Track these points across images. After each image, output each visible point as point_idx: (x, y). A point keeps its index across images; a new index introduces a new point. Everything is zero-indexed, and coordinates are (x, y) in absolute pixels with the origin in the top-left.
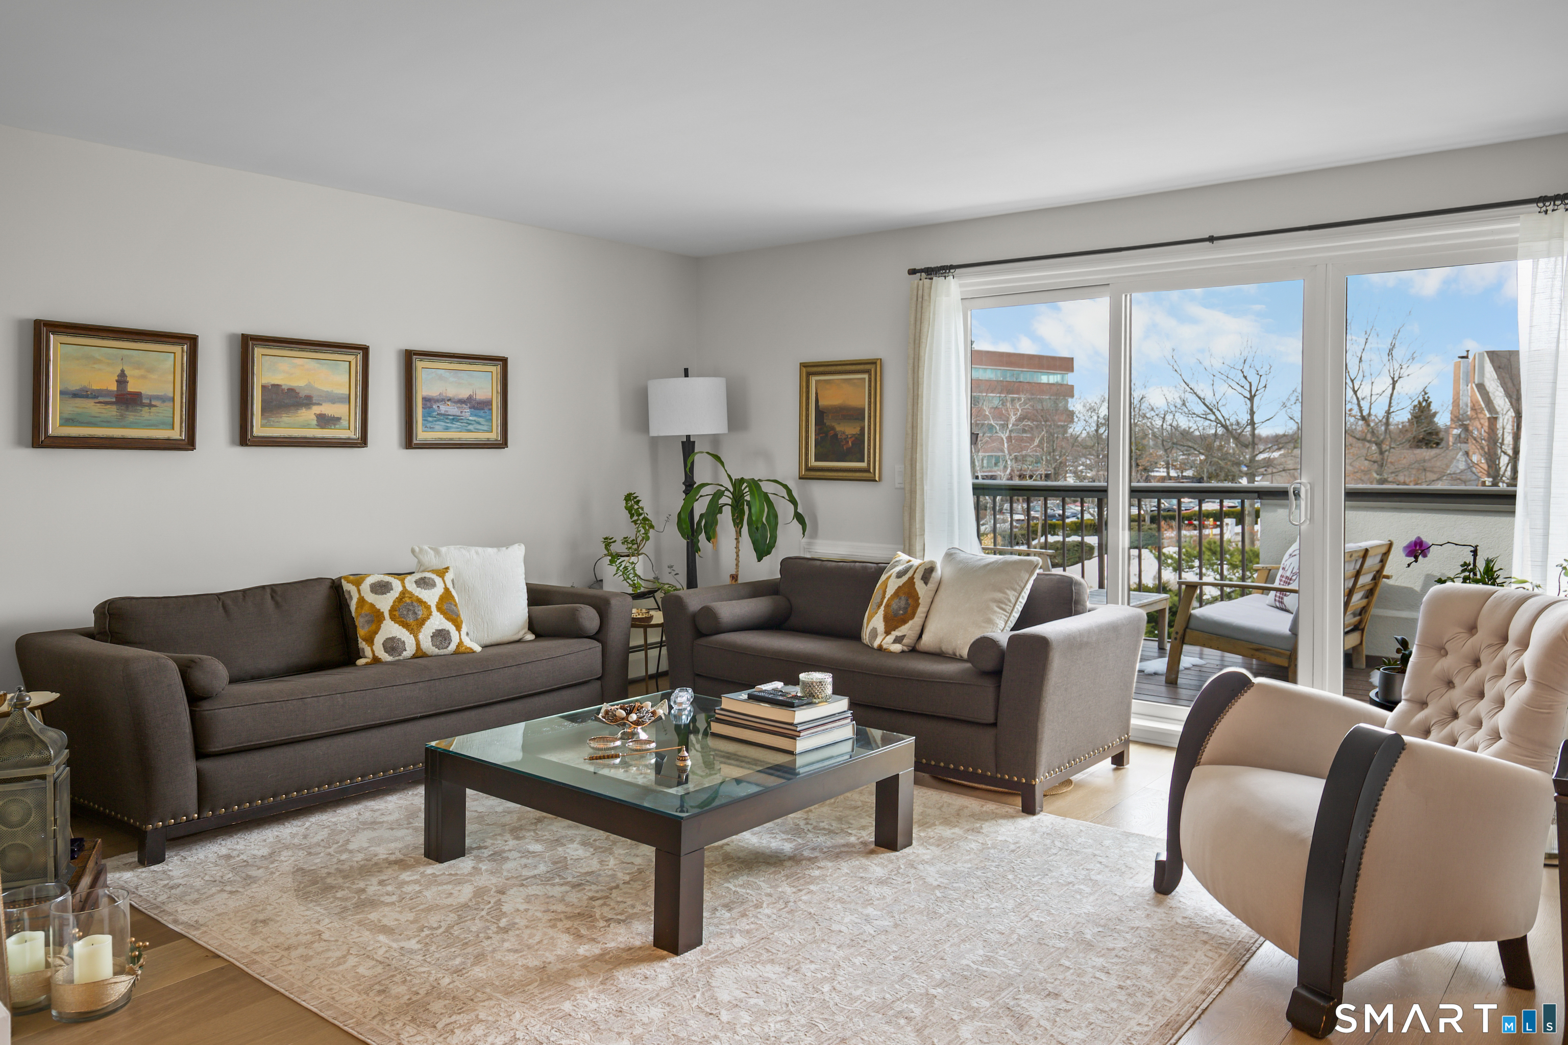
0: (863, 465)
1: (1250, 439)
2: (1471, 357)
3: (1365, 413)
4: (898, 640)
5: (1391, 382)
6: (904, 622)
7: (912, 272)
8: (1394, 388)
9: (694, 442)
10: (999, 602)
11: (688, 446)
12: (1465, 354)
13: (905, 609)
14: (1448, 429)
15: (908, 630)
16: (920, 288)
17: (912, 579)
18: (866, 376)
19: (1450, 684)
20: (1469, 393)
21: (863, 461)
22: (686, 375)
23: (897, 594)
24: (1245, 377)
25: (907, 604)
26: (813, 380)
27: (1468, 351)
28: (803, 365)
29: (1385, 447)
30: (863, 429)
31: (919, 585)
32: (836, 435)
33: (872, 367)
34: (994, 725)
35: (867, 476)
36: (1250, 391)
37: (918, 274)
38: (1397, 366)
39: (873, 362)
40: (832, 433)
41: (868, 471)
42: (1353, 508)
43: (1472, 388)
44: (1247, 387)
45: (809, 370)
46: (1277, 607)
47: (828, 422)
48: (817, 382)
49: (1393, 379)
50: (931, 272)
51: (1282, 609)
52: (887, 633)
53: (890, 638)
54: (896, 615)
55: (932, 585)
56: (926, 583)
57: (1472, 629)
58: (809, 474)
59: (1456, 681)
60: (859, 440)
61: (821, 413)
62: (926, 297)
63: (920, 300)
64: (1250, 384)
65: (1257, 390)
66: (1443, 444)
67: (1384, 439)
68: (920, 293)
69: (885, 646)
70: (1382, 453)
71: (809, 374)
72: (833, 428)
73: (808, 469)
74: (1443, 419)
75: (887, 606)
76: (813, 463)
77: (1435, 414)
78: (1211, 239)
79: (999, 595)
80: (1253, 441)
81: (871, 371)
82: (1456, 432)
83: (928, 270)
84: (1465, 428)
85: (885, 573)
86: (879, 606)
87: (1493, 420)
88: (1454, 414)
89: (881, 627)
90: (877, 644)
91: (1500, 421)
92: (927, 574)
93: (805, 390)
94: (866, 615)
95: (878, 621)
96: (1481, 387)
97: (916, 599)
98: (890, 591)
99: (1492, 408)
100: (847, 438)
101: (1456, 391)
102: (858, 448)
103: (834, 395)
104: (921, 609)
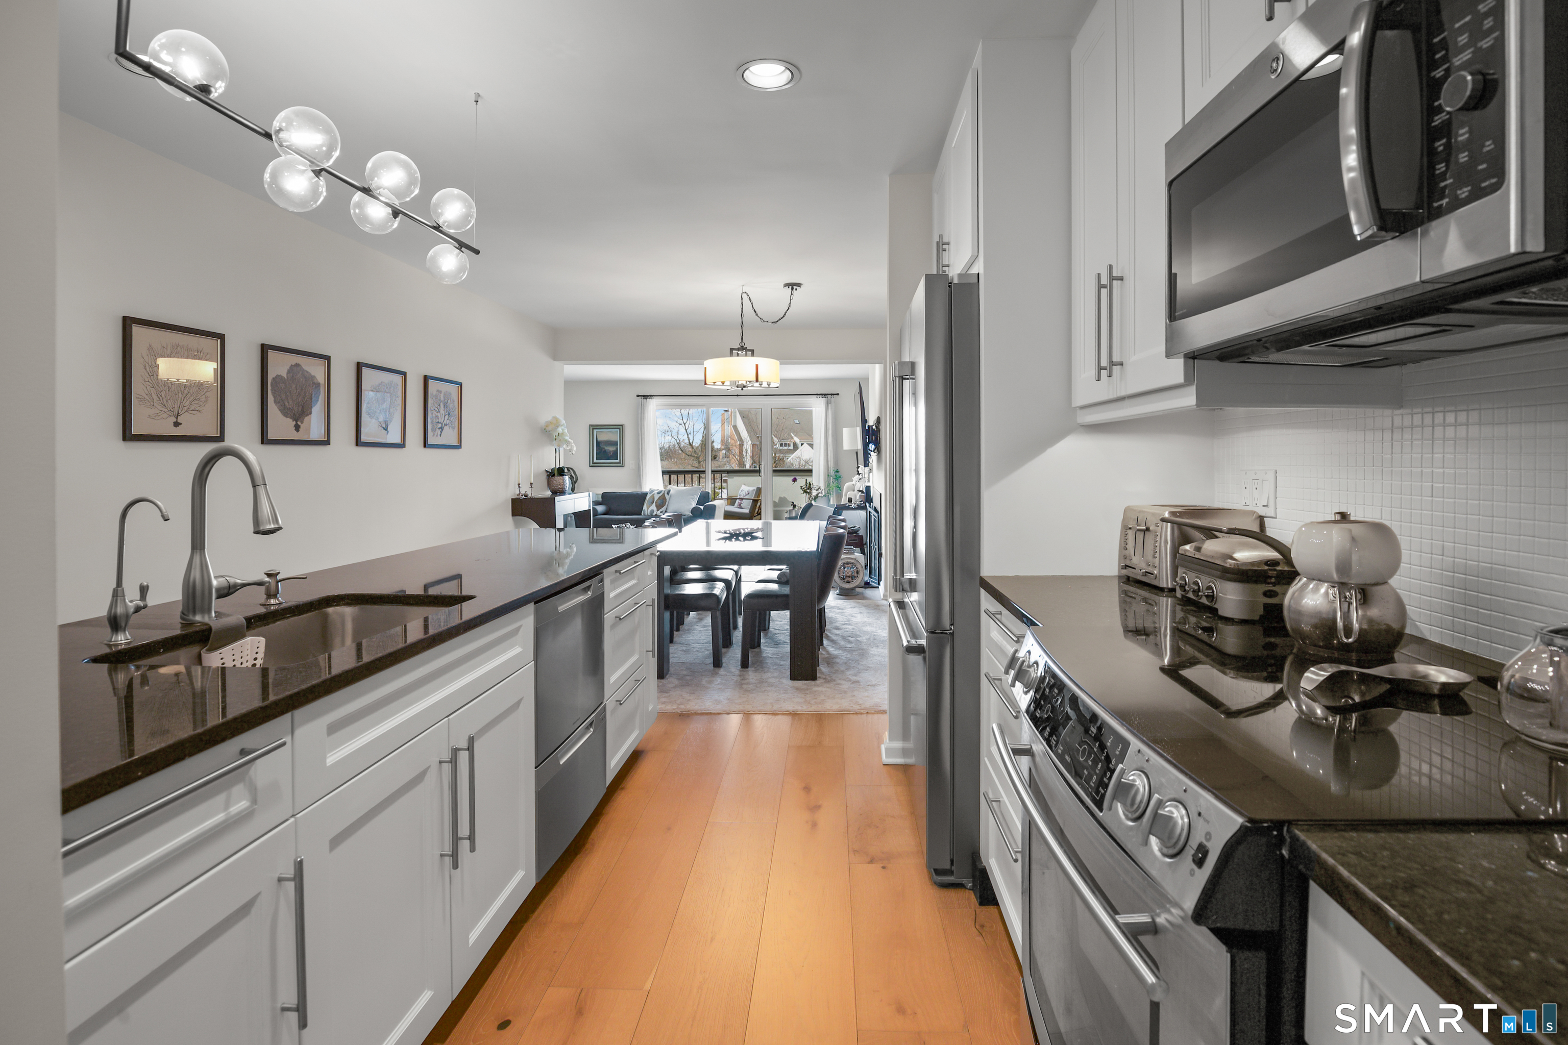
0: (618, 461)
3: (691, 442)
4: (661, 512)
7: (638, 396)
12: (728, 410)
13: (663, 503)
15: (663, 509)
16: (643, 402)
17: (664, 494)
18: (618, 430)
20: (729, 430)
23: (659, 498)
25: (663, 500)
26: (595, 431)
28: (591, 426)
30: (617, 449)
31: (666, 495)
32: (605, 451)
33: (621, 427)
35: (621, 465)
37: (640, 397)
39: (622, 426)
42: (775, 476)
43: (731, 428)
45: (593, 427)
46: (738, 508)
47: (602, 446)
50: (646, 397)
51: (740, 508)
52: (658, 510)
53: (659, 512)
54: (660, 505)
55: (670, 495)
56: (668, 495)
60: (615, 453)
61: (598, 443)
62: (644, 405)
63: (641, 406)
71: (593, 429)
72: (604, 449)
73: (593, 463)
75: (656, 502)
76: (595, 460)
77: (714, 443)
78: (737, 395)
79: (692, 497)
81: (619, 429)
82: (724, 452)
83: (644, 396)
84: (728, 450)
85: (650, 493)
86: (653, 503)
87: (741, 445)
88: (723, 442)
89: (655, 509)
90: (654, 514)
91: (745, 446)
92: (668, 493)
93: (591, 435)
94: (645, 507)
95: (654, 507)
96: (735, 427)
97: (666, 499)
98: (656, 498)
99: (741, 439)
100: (610, 452)
101: (723, 430)
102: (615, 456)
103: (604, 436)
104: (667, 503)
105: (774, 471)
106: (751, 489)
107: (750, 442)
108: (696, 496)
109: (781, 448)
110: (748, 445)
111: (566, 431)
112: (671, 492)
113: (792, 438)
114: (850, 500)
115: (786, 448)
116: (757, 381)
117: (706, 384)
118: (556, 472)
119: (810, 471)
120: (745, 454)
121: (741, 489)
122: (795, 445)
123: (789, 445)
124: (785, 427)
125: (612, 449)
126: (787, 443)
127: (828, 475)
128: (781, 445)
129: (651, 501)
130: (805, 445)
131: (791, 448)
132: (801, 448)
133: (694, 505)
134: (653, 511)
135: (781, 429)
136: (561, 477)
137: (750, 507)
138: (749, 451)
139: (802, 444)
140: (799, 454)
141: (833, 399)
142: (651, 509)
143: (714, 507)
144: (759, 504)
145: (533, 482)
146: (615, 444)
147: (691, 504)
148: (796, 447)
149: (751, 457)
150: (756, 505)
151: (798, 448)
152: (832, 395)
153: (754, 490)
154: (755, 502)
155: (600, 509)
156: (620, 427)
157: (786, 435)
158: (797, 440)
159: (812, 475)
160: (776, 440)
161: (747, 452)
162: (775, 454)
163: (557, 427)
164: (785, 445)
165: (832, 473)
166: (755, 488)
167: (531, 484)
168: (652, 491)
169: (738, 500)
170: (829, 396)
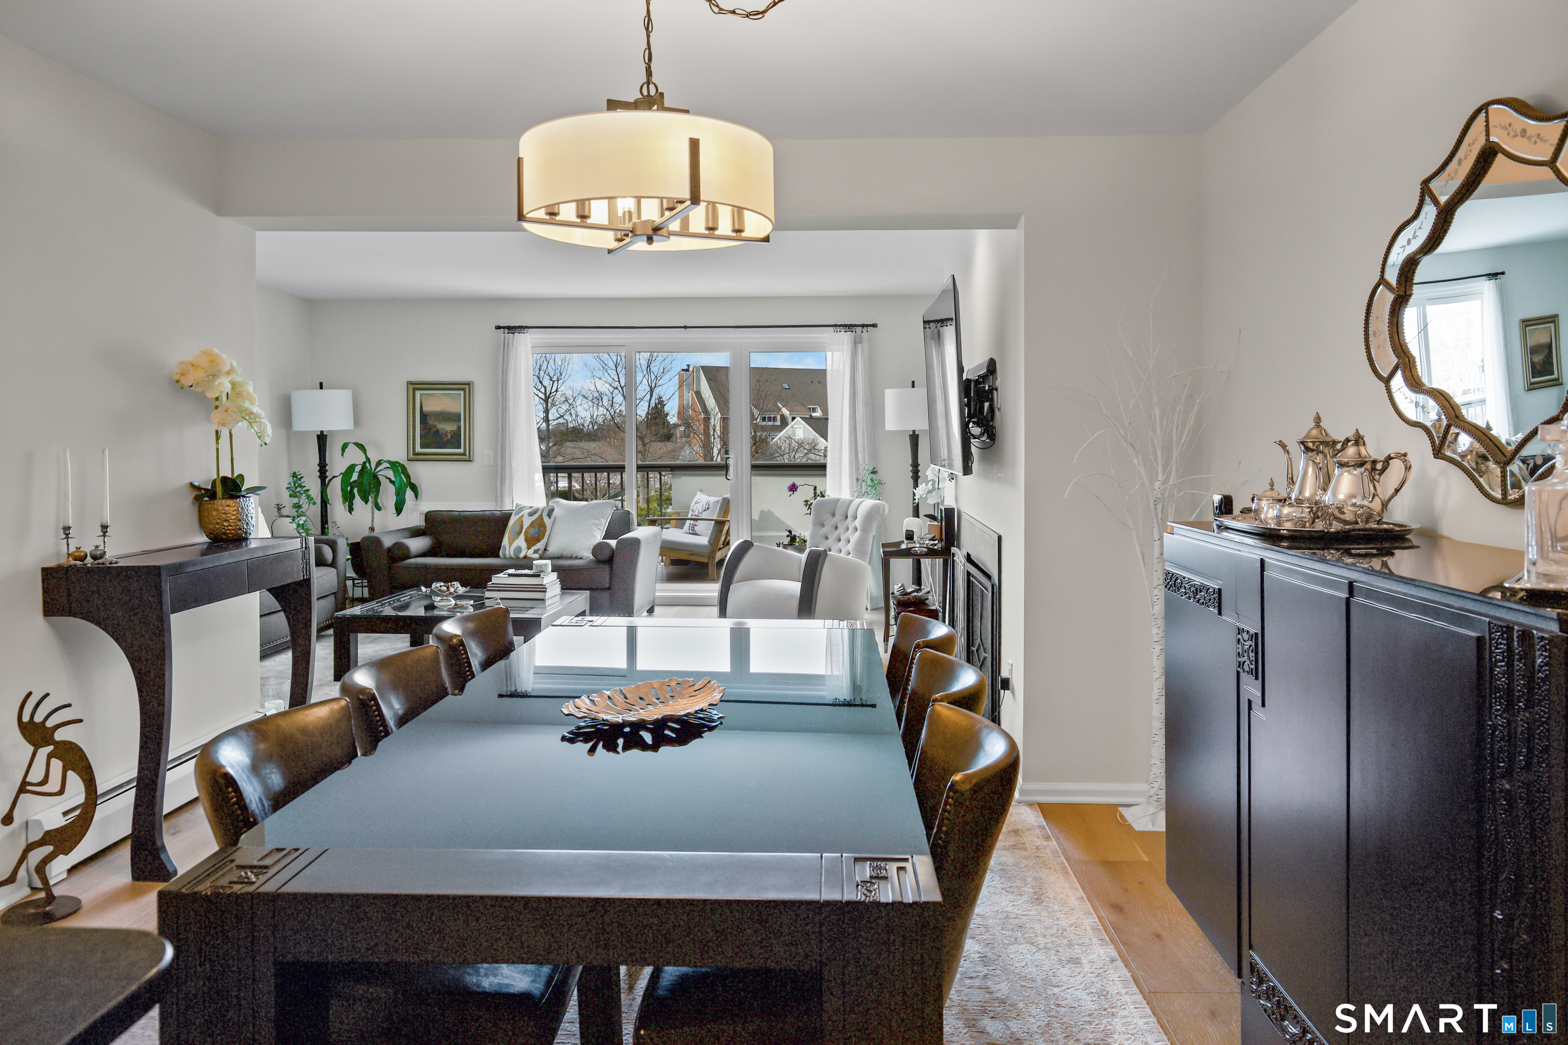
0: (461, 451)
1: (546, 433)
2: (691, 369)
4: (536, 552)
5: (649, 389)
6: (538, 541)
7: (498, 328)
8: (651, 395)
9: (326, 435)
10: (596, 525)
11: (322, 439)
12: (686, 367)
13: (539, 534)
14: (676, 426)
15: (540, 545)
16: (507, 339)
17: (541, 516)
18: (462, 392)
19: (827, 538)
20: (689, 396)
21: (460, 448)
22: (321, 387)
23: (532, 524)
24: (541, 382)
25: (540, 530)
26: (418, 393)
27: (688, 366)
28: (410, 383)
29: (647, 441)
30: (459, 427)
31: (546, 519)
32: (437, 431)
33: (467, 387)
34: (609, 588)
35: (467, 458)
36: (545, 394)
37: (502, 330)
38: (653, 377)
39: (468, 384)
40: (434, 429)
41: (464, 454)
43: (692, 394)
44: (543, 390)
45: (414, 387)
46: (690, 533)
47: (431, 422)
48: (421, 395)
49: (651, 387)
50: (512, 329)
51: (693, 534)
52: (529, 548)
53: (532, 551)
54: (534, 537)
55: (552, 519)
56: (550, 518)
57: (833, 515)
58: (416, 457)
59: (829, 537)
60: (456, 436)
61: (424, 416)
62: (511, 345)
63: (506, 346)
64: (545, 388)
65: (551, 393)
66: (673, 439)
67: (645, 435)
68: (506, 342)
69: (528, 556)
70: (644, 445)
71: (414, 389)
72: (435, 426)
73: (415, 454)
74: (673, 419)
75: (526, 533)
76: (418, 449)
77: (667, 414)
78: (685, 327)
79: (596, 521)
80: (549, 435)
81: (464, 389)
82: (682, 429)
83: (509, 328)
84: (688, 426)
85: (516, 515)
86: (519, 533)
87: (707, 420)
88: (680, 414)
89: (524, 545)
90: (522, 555)
91: (712, 420)
92: (550, 513)
93: (411, 400)
94: (505, 541)
95: (521, 542)
96: (698, 394)
97: (545, 527)
98: (526, 524)
99: (706, 411)
100: (446, 433)
101: (681, 397)
102: (456, 440)
103: (436, 403)
104: (547, 533)
105: (754, 467)
106: (713, 499)
107: (719, 415)
108: (603, 521)
109: (764, 423)
110: (716, 420)
111: (251, 389)
112: (555, 513)
113: (780, 409)
114: (910, 536)
115: (771, 423)
116: (695, 199)
117: (521, 217)
118: (219, 489)
119: (823, 467)
120: (712, 433)
121: (695, 500)
122: (783, 418)
123: (775, 419)
124: (769, 393)
125: (449, 427)
126: (772, 416)
127: (857, 480)
128: (764, 419)
129: (517, 529)
130: (798, 419)
131: (778, 423)
132: (791, 424)
133: (598, 537)
134: (519, 549)
135: (763, 396)
136: (230, 502)
137: (710, 532)
138: (718, 428)
139: (793, 419)
140: (790, 433)
141: (866, 334)
142: (515, 545)
143: (636, 542)
144: (726, 528)
145: (108, 520)
146: (455, 418)
147: (593, 536)
148: (784, 423)
149: (720, 437)
150: (721, 531)
151: (787, 424)
152: (863, 326)
153: (718, 502)
154: (720, 524)
155: (417, 544)
156: (465, 387)
157: (770, 405)
158: (785, 411)
159: (825, 475)
160: (756, 412)
161: (714, 430)
162: (755, 432)
163: (215, 376)
164: (770, 419)
165: (865, 473)
166: (720, 499)
167: (104, 528)
168: (521, 509)
169: (688, 522)
170: (859, 329)
